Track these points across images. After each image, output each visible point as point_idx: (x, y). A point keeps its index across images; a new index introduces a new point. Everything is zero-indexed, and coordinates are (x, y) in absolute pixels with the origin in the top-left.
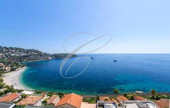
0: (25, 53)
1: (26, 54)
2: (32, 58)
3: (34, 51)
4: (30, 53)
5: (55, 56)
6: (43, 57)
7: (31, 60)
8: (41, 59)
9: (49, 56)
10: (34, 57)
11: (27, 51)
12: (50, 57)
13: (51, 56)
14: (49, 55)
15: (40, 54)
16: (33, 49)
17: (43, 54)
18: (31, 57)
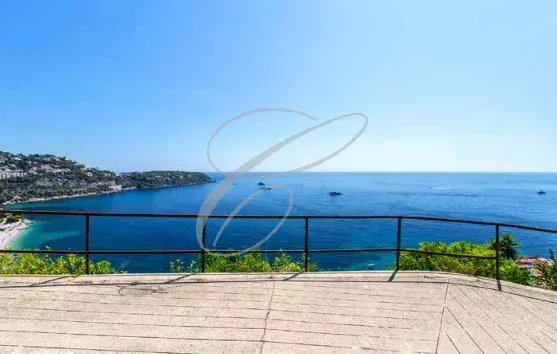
0: (13, 169)
1: (17, 174)
2: (43, 187)
3: (53, 162)
4: (34, 171)
5: (134, 179)
6: (90, 182)
7: (41, 195)
8: (80, 191)
9: (110, 179)
10: (51, 184)
11: (23, 163)
12: (117, 184)
13: (118, 180)
14: (112, 177)
15: (75, 172)
16: (47, 156)
17: (89, 174)
18: (38, 183)
